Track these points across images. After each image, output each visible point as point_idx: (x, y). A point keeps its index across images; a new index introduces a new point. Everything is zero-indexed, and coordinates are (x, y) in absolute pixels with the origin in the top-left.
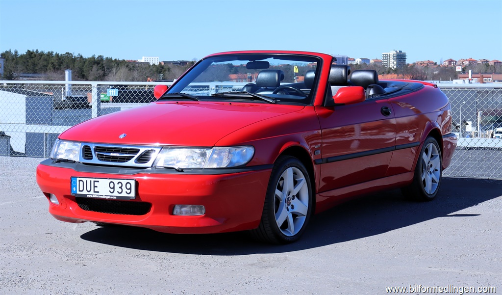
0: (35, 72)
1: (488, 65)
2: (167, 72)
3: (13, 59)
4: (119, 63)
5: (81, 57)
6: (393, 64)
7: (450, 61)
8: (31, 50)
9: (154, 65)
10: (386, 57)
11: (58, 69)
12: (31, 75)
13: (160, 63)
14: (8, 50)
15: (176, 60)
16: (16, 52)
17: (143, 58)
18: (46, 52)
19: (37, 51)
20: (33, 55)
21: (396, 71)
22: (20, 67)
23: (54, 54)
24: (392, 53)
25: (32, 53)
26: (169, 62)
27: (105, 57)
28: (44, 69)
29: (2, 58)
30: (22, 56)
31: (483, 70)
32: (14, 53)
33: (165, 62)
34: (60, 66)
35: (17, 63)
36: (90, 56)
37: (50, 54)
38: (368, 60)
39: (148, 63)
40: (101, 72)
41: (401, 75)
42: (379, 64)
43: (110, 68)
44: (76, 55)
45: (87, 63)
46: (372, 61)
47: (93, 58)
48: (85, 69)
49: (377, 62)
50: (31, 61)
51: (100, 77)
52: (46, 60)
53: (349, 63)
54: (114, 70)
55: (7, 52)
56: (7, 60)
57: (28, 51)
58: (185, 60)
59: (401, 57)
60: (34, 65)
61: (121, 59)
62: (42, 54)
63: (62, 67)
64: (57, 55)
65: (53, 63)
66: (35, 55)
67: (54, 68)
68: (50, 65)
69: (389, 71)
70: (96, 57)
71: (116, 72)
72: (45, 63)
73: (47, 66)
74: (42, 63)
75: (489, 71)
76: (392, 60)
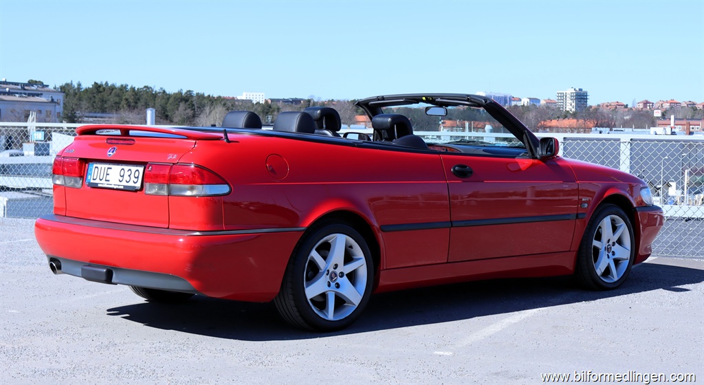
0: (103, 111)
1: (695, 109)
2: (275, 113)
3: (76, 94)
4: (213, 101)
5: (164, 92)
6: (570, 106)
7: (646, 103)
8: (99, 82)
9: (258, 103)
10: (562, 96)
11: (134, 107)
12: (99, 115)
13: (266, 101)
14: (69, 82)
15: (286, 97)
16: (79, 85)
17: (244, 94)
18: (118, 85)
19: (107, 83)
20: (101, 89)
21: (574, 115)
22: (84, 104)
23: (129, 87)
24: (570, 91)
25: (100, 86)
26: (278, 100)
27: (195, 93)
28: (117, 107)
29: (61, 92)
30: (87, 90)
31: (690, 114)
32: (76, 86)
33: (272, 100)
34: (136, 103)
35: (80, 99)
36: (176, 91)
37: (123, 88)
38: (538, 101)
39: (251, 101)
40: (190, 112)
41: (581, 121)
42: (553, 106)
43: (201, 107)
44: (157, 89)
45: (171, 100)
46: (543, 102)
47: (180, 93)
48: (169, 107)
49: (549, 102)
50: (98, 97)
51: (188, 118)
52: (118, 96)
53: (513, 103)
54: (207, 109)
55: (67, 84)
56: (67, 95)
57: (95, 83)
58: (299, 97)
59: (581, 97)
60: (103, 101)
61: (215, 96)
62: (113, 88)
63: (139, 105)
64: (133, 89)
65: (127, 100)
66: (104, 89)
67: (129, 106)
68: (123, 102)
69: (566, 115)
70: (184, 92)
71: (210, 112)
72: (117, 99)
73: (120, 103)
74: (113, 99)
75: (697, 116)
76: (569, 101)
